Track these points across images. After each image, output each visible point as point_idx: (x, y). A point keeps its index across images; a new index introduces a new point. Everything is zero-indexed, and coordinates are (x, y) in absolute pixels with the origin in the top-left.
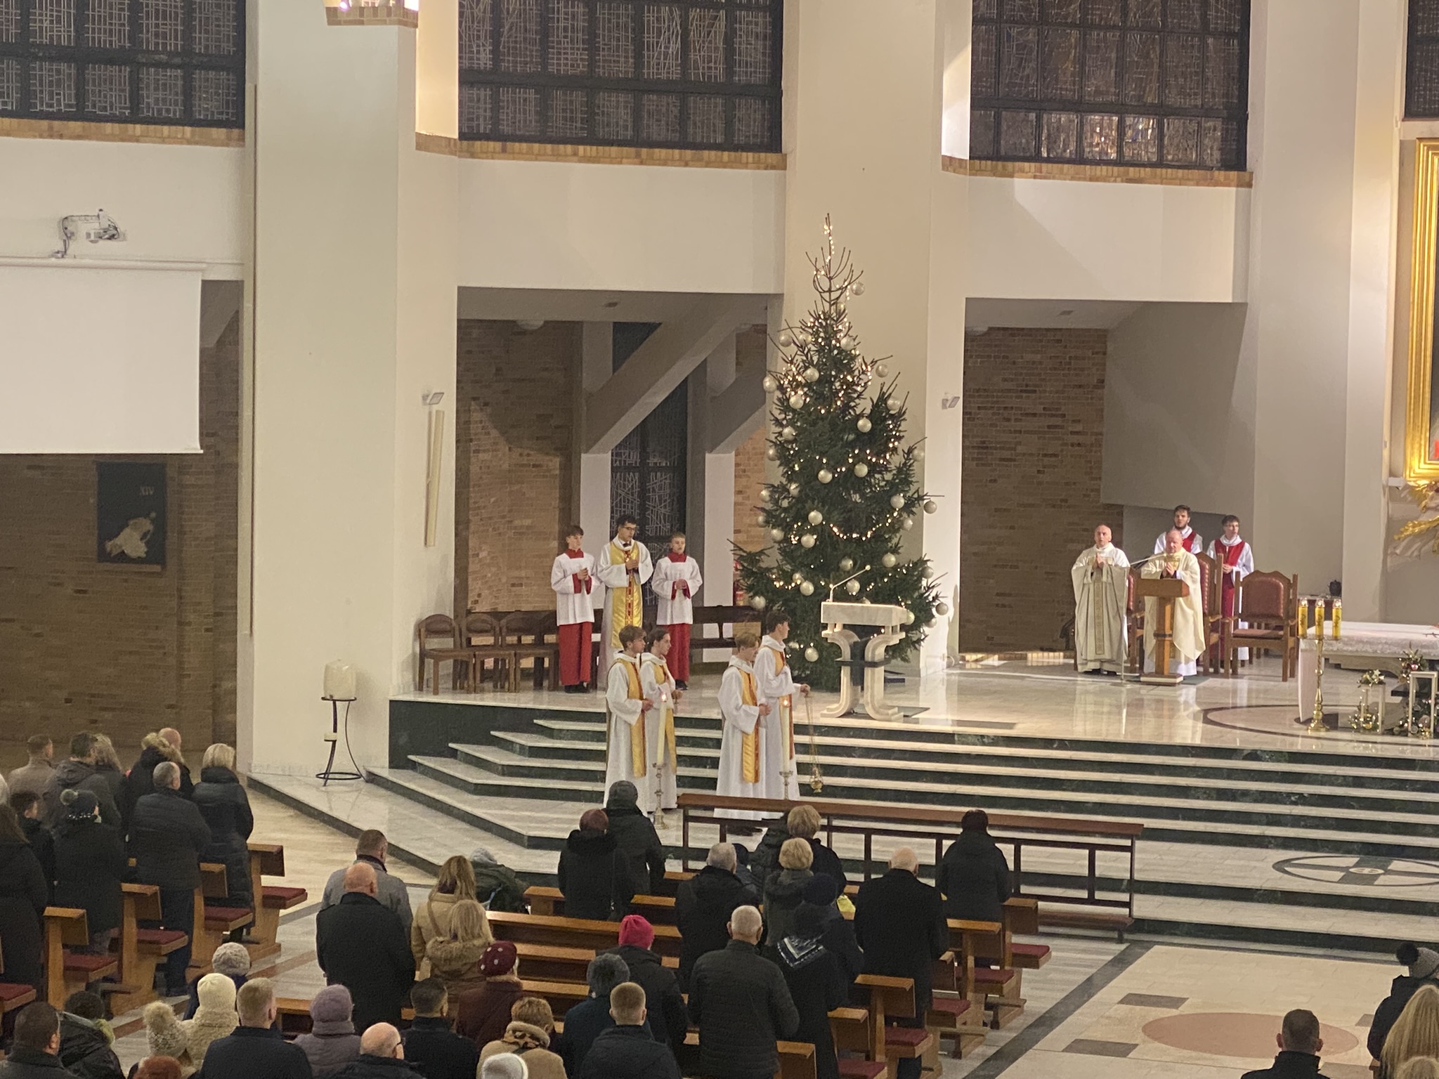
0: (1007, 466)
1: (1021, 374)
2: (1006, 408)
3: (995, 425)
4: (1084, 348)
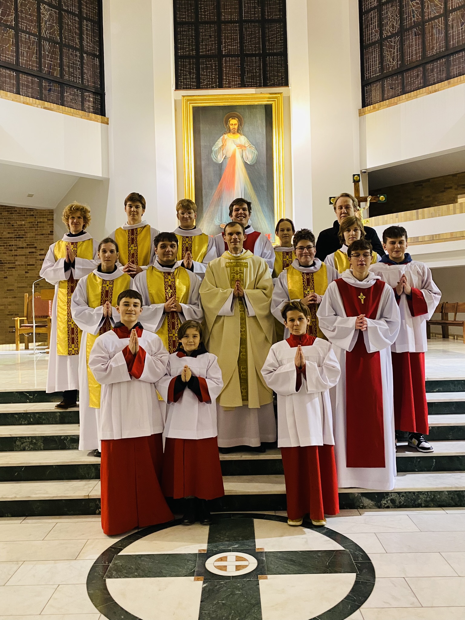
0: (11, 270)
1: (16, 230)
2: (10, 246)
3: (6, 253)
4: (43, 218)
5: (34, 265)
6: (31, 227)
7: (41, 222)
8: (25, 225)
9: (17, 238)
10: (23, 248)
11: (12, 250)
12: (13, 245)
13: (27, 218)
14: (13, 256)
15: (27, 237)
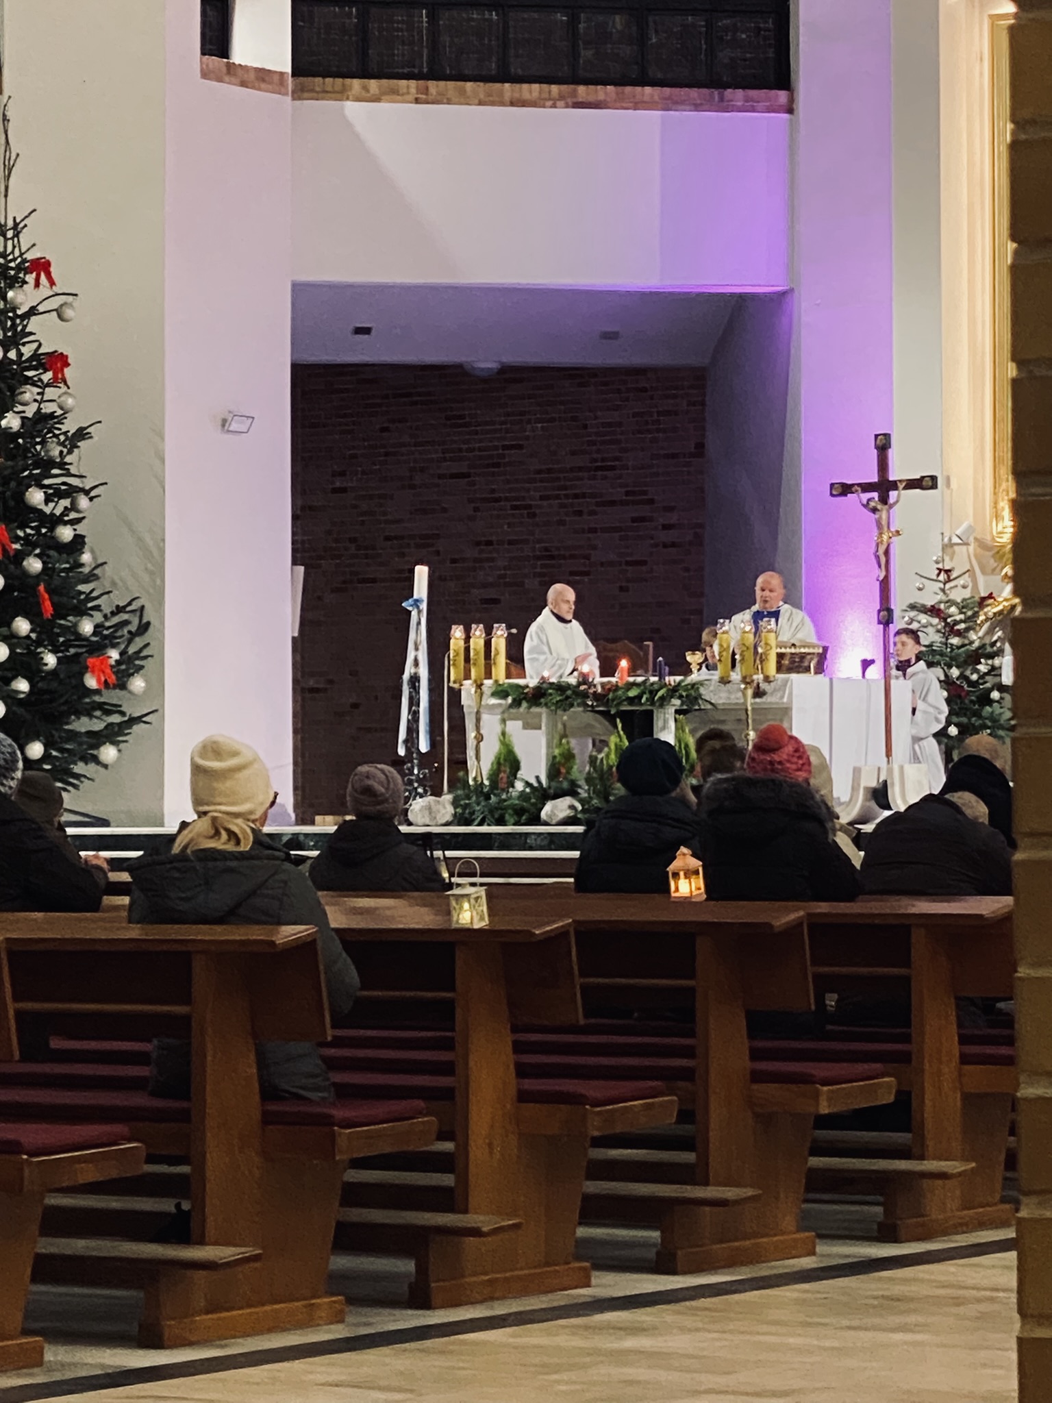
1: (593, 443)
2: (576, 496)
3: (561, 523)
4: (675, 397)
5: (644, 563)
6: (640, 432)
7: (668, 413)
8: (620, 424)
9: (598, 469)
10: (612, 503)
11: (580, 513)
12: (584, 496)
13: (627, 399)
14: (583, 531)
15: (626, 467)
